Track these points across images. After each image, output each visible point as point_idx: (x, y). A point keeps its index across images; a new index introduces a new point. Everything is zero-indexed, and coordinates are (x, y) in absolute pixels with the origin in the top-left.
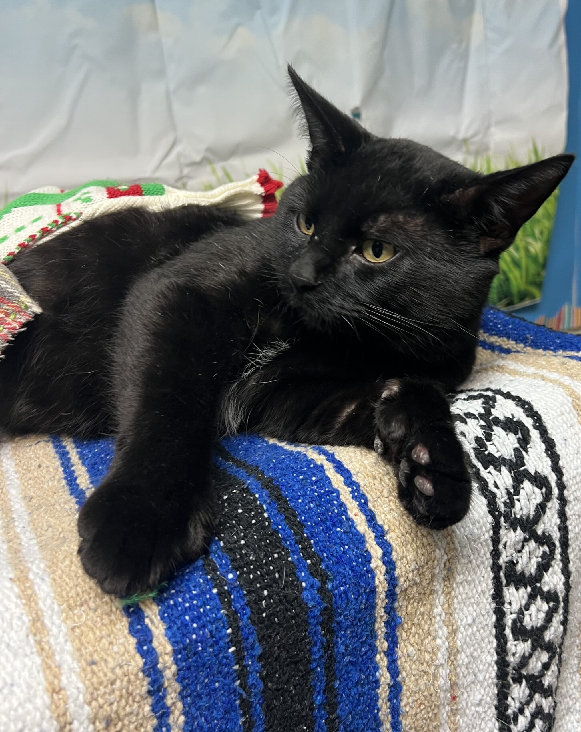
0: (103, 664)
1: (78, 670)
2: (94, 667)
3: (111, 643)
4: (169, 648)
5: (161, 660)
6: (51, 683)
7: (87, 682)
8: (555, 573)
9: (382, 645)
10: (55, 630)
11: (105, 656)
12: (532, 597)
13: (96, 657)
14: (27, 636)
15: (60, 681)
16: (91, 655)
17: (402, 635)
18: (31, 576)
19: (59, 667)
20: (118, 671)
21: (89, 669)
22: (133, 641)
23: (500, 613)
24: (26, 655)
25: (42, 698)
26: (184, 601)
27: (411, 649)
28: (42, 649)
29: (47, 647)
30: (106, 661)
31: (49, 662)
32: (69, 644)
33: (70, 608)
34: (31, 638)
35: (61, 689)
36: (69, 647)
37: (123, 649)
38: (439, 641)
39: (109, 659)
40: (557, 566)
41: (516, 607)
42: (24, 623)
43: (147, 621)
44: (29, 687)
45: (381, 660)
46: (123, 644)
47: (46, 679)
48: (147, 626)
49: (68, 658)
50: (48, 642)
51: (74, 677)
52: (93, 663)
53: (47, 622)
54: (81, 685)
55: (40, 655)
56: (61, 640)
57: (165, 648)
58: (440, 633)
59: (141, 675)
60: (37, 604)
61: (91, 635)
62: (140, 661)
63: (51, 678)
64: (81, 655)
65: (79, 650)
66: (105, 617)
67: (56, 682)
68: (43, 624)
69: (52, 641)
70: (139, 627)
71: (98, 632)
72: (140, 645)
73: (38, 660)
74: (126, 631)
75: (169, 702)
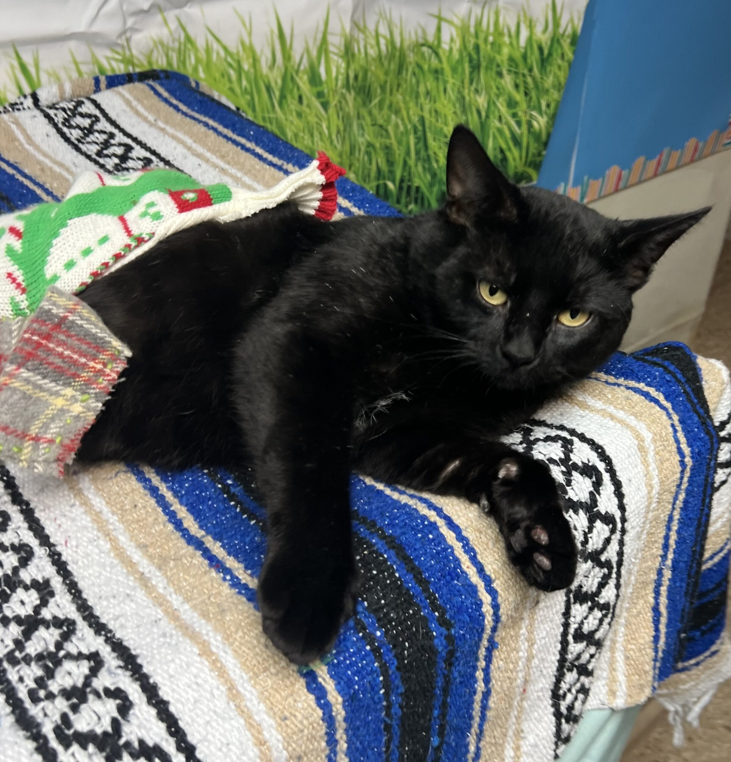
0: (293, 718)
1: (275, 725)
2: (288, 722)
3: (295, 701)
4: (340, 699)
5: (334, 709)
6: (257, 739)
7: (284, 734)
8: (609, 588)
9: (482, 664)
10: (248, 695)
11: (293, 712)
12: (591, 609)
13: (287, 714)
14: (228, 703)
15: (263, 735)
16: (282, 712)
17: (496, 653)
18: (214, 650)
19: (259, 725)
20: (305, 722)
21: (283, 724)
22: (312, 697)
23: (566, 625)
24: (232, 719)
25: (253, 751)
26: (345, 659)
27: (501, 663)
28: (243, 712)
29: (245, 710)
30: (295, 716)
31: (251, 721)
32: (262, 705)
33: (256, 675)
34: (231, 704)
35: (265, 742)
36: (262, 707)
37: (306, 705)
38: (521, 654)
39: (297, 714)
40: (612, 582)
41: (579, 619)
42: (222, 692)
43: (320, 680)
44: (241, 743)
45: (479, 675)
46: (305, 701)
47: (253, 735)
48: (320, 683)
49: (265, 717)
50: (246, 706)
51: (274, 732)
52: (286, 718)
53: (241, 689)
54: (280, 737)
55: (242, 716)
56: (255, 702)
57: (337, 699)
58: (523, 647)
59: (321, 722)
60: (228, 674)
61: (278, 696)
62: (320, 712)
63: (256, 734)
64: (275, 714)
65: (271, 709)
66: (286, 680)
67: (261, 737)
68: (238, 691)
69: (248, 704)
70: (314, 685)
71: (283, 694)
72: (318, 699)
73: (242, 721)
74: (305, 690)
75: (338, 736)
